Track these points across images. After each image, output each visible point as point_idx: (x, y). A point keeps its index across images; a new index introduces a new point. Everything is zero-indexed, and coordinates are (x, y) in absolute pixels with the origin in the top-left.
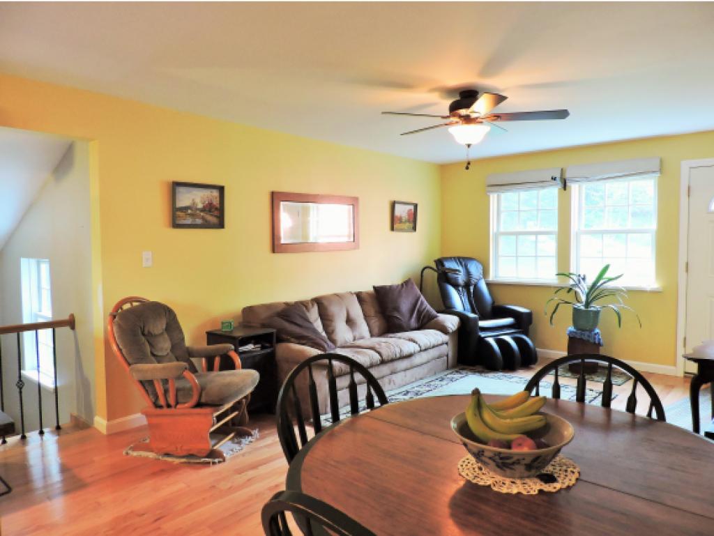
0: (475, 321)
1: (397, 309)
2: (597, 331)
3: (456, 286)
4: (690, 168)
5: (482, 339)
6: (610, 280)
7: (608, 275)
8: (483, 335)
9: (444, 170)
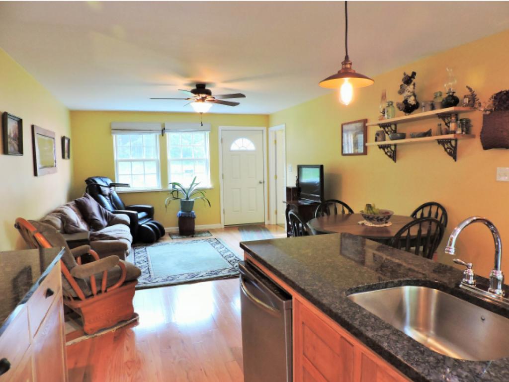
0: (136, 215)
1: (93, 214)
2: (193, 212)
3: (105, 196)
4: (222, 130)
5: (140, 226)
6: (197, 184)
7: (195, 182)
8: (140, 223)
9: (74, 114)
